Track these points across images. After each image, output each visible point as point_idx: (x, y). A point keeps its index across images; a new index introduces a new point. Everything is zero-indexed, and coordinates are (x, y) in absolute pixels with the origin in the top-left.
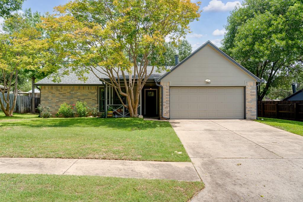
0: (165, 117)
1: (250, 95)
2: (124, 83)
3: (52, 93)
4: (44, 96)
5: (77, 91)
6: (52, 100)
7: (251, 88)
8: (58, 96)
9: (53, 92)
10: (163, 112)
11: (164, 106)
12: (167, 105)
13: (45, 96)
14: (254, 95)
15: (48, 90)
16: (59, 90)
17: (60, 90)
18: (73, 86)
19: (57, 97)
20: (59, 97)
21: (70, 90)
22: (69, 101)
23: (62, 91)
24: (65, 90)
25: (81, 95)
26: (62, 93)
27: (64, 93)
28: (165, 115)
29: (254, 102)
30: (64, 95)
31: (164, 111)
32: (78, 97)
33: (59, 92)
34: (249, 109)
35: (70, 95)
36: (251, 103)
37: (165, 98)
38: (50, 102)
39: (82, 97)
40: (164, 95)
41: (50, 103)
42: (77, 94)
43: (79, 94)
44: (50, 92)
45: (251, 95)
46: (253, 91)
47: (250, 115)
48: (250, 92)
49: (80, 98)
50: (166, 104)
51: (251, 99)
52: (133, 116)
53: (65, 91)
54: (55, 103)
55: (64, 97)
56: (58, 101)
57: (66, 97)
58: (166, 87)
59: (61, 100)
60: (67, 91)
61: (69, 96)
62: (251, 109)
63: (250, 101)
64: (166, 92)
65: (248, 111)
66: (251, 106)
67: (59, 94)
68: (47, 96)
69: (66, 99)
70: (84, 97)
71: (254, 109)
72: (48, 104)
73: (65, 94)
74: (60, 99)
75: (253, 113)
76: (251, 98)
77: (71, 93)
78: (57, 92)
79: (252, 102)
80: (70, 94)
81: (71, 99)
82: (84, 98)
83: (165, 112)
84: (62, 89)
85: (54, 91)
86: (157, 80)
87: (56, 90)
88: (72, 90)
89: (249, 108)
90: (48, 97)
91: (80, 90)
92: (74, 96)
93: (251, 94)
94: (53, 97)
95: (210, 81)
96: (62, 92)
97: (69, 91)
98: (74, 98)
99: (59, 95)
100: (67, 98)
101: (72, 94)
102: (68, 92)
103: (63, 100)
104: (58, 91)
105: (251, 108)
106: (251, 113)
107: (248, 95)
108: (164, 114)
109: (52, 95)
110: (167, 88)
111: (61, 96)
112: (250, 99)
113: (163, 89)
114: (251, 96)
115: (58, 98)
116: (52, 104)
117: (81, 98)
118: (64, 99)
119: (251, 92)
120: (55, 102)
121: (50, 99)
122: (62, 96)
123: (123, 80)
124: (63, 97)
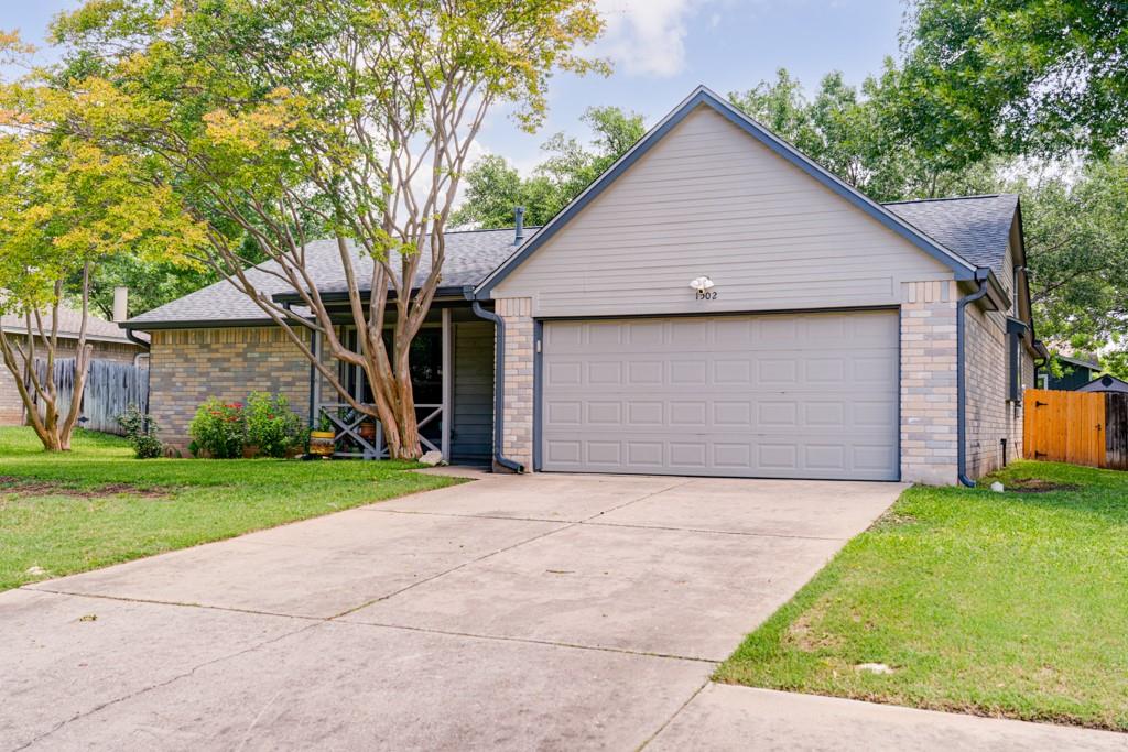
0: (514, 459)
1: (922, 352)
2: (349, 308)
3: (187, 360)
4: (161, 372)
5: (270, 350)
6: (185, 389)
7: (928, 313)
8: (205, 370)
9: (189, 356)
10: (505, 438)
11: (506, 411)
12: (522, 405)
13: (163, 370)
14: (942, 352)
15: (174, 346)
16: (208, 346)
17: (214, 346)
18: (253, 329)
19: (201, 375)
20: (208, 373)
21: (245, 345)
22: (240, 389)
23: (217, 351)
24: (228, 345)
25: (282, 364)
26: (218, 359)
27: (225, 356)
28: (515, 451)
29: (943, 390)
30: (226, 365)
31: (506, 431)
32: (273, 374)
33: (208, 356)
34: (919, 429)
35: (246, 365)
36: (929, 398)
37: (515, 372)
38: (178, 394)
39: (286, 374)
40: (506, 359)
41: (180, 399)
42: (270, 359)
43: (277, 359)
44: (178, 356)
45: (930, 353)
46: (938, 329)
47: (922, 459)
48: (920, 337)
49: (278, 378)
50: (515, 398)
51: (929, 375)
52: (396, 454)
53: (228, 351)
54: (197, 399)
55: (225, 374)
56: (204, 389)
57: (231, 375)
58: (517, 319)
59: (215, 388)
60: (233, 350)
61: (241, 369)
62: (929, 429)
63: (922, 383)
64: (519, 343)
65: (910, 438)
66: (929, 414)
67: (210, 360)
68: (170, 370)
69: (231, 384)
70: (294, 374)
71: (947, 429)
72: (173, 403)
73: (229, 360)
74: (213, 384)
75: (936, 452)
76: (928, 367)
77: (249, 355)
78: (202, 355)
79: (934, 390)
80: (246, 360)
81: (249, 384)
82: (293, 377)
83: (514, 438)
84: (217, 342)
85: (192, 350)
86: (475, 292)
87: (197, 346)
88: (252, 346)
89: (916, 423)
90: (173, 375)
91: (278, 344)
92: (257, 370)
93: (927, 344)
94: (188, 377)
95: (709, 284)
96: (219, 355)
97: (241, 351)
98: (257, 379)
99: (209, 365)
100: (235, 379)
101: (253, 359)
102: (238, 355)
103: (223, 387)
104: (205, 350)
105: (930, 422)
106: (929, 452)
107: (916, 352)
108: (509, 445)
109: (186, 365)
110: (523, 326)
111: (215, 372)
112: (920, 375)
113: (507, 333)
114: (928, 359)
115: (204, 379)
116: (182, 403)
117: (282, 379)
118: (225, 384)
119: (929, 336)
120: (196, 394)
121: (178, 384)
122: (217, 370)
123: (345, 296)
124: (220, 374)
